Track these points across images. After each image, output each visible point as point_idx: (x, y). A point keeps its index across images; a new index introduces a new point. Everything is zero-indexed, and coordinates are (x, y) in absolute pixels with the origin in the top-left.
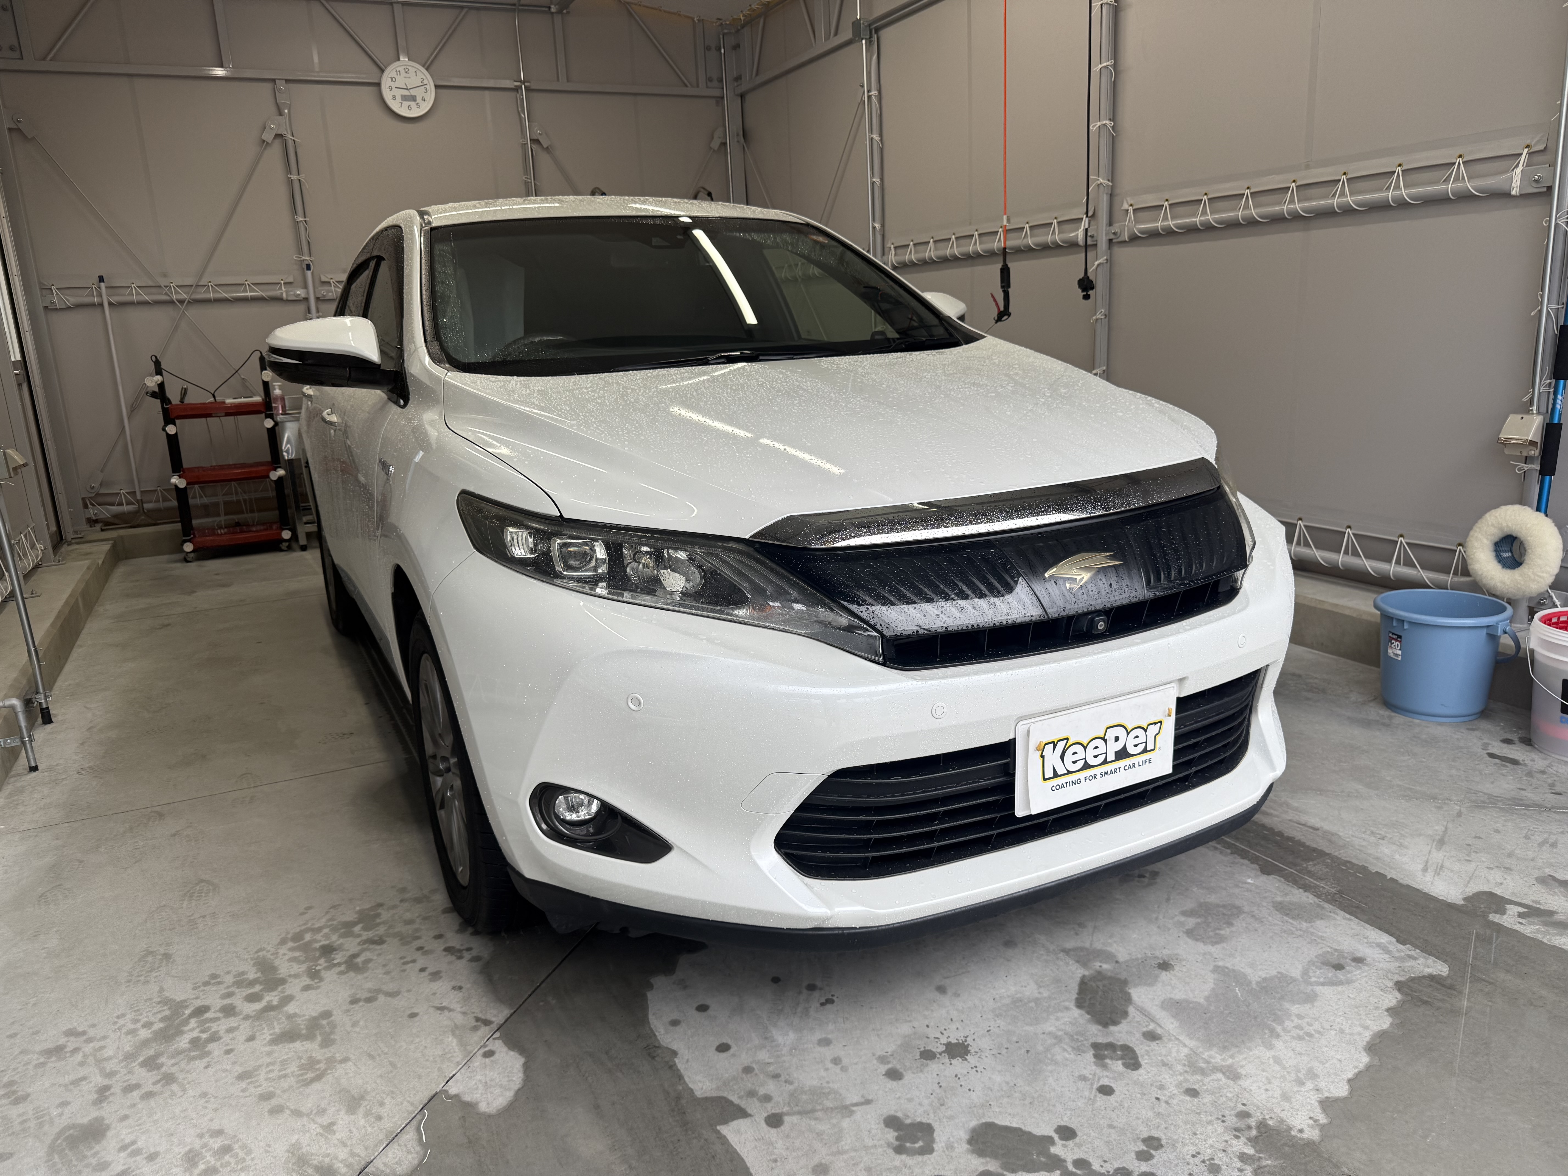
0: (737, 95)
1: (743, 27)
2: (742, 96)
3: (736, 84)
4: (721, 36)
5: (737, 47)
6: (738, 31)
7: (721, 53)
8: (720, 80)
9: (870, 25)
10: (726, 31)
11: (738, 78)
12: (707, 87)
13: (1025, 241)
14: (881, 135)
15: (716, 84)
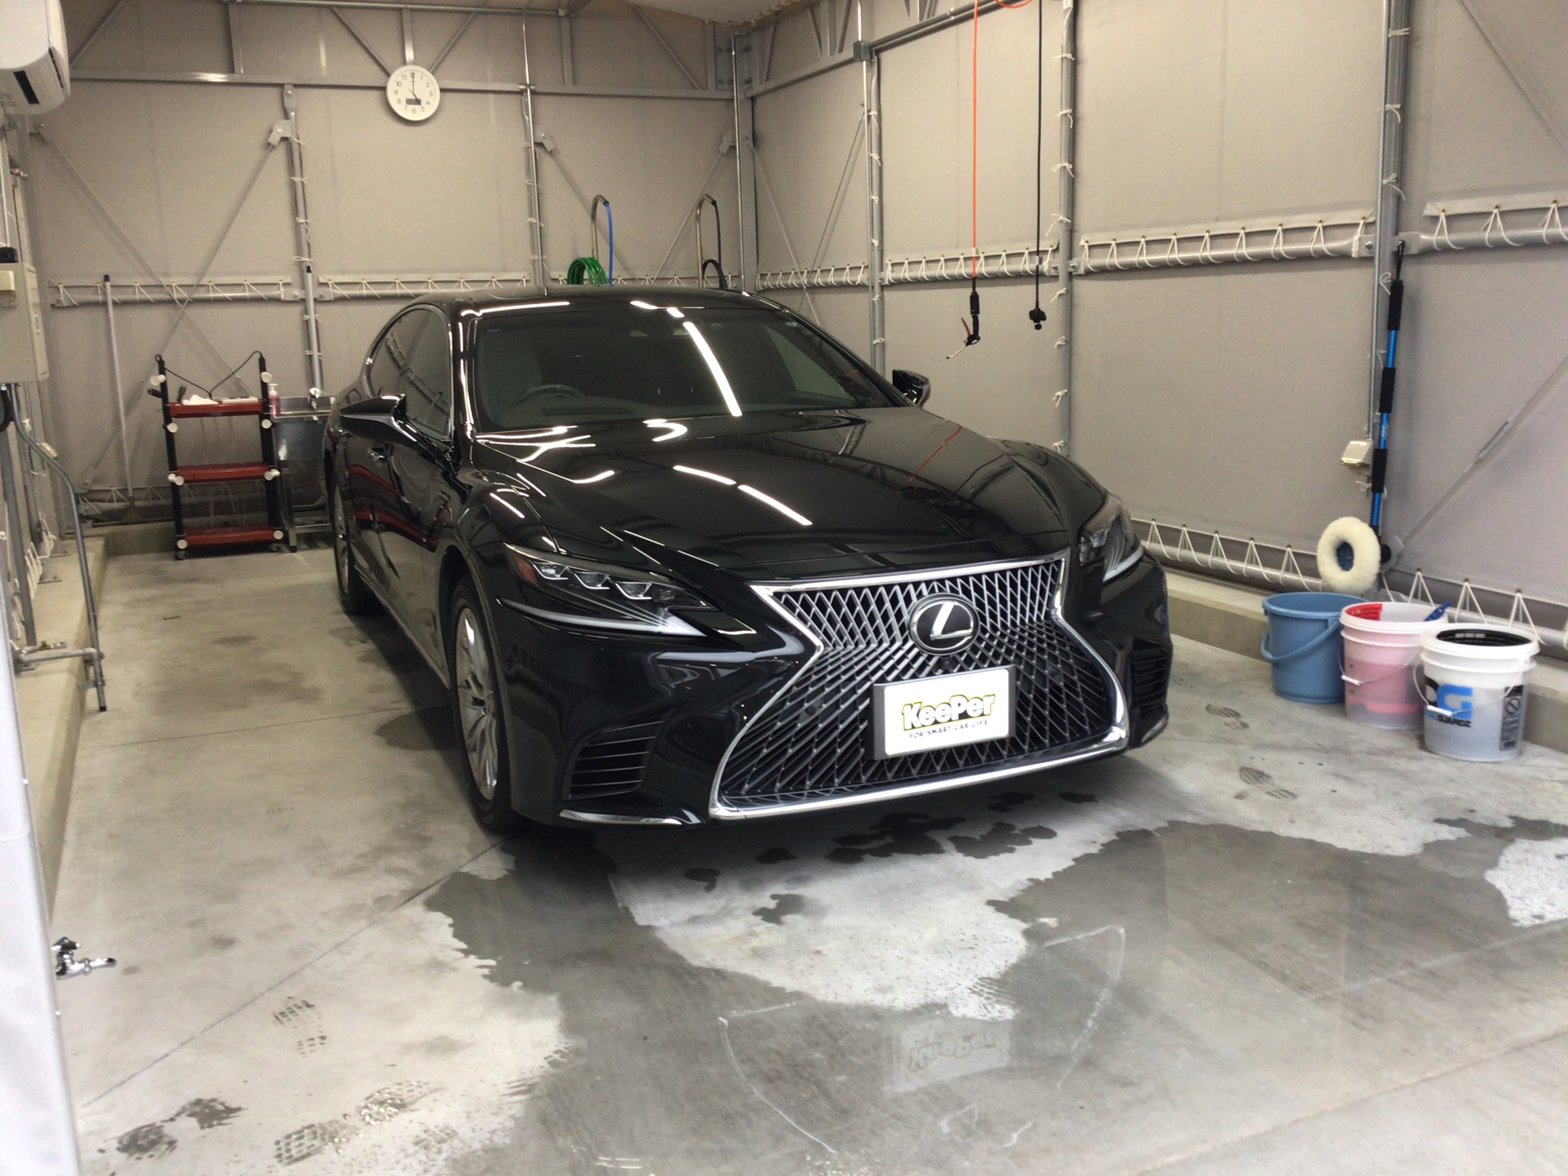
0: (748, 98)
1: (753, 31)
2: (753, 100)
3: (746, 87)
4: (732, 38)
5: (747, 50)
6: (749, 34)
7: (732, 55)
8: (731, 83)
9: (871, 47)
10: (737, 33)
11: (749, 82)
13: (1000, 268)
14: (880, 154)
15: (726, 86)
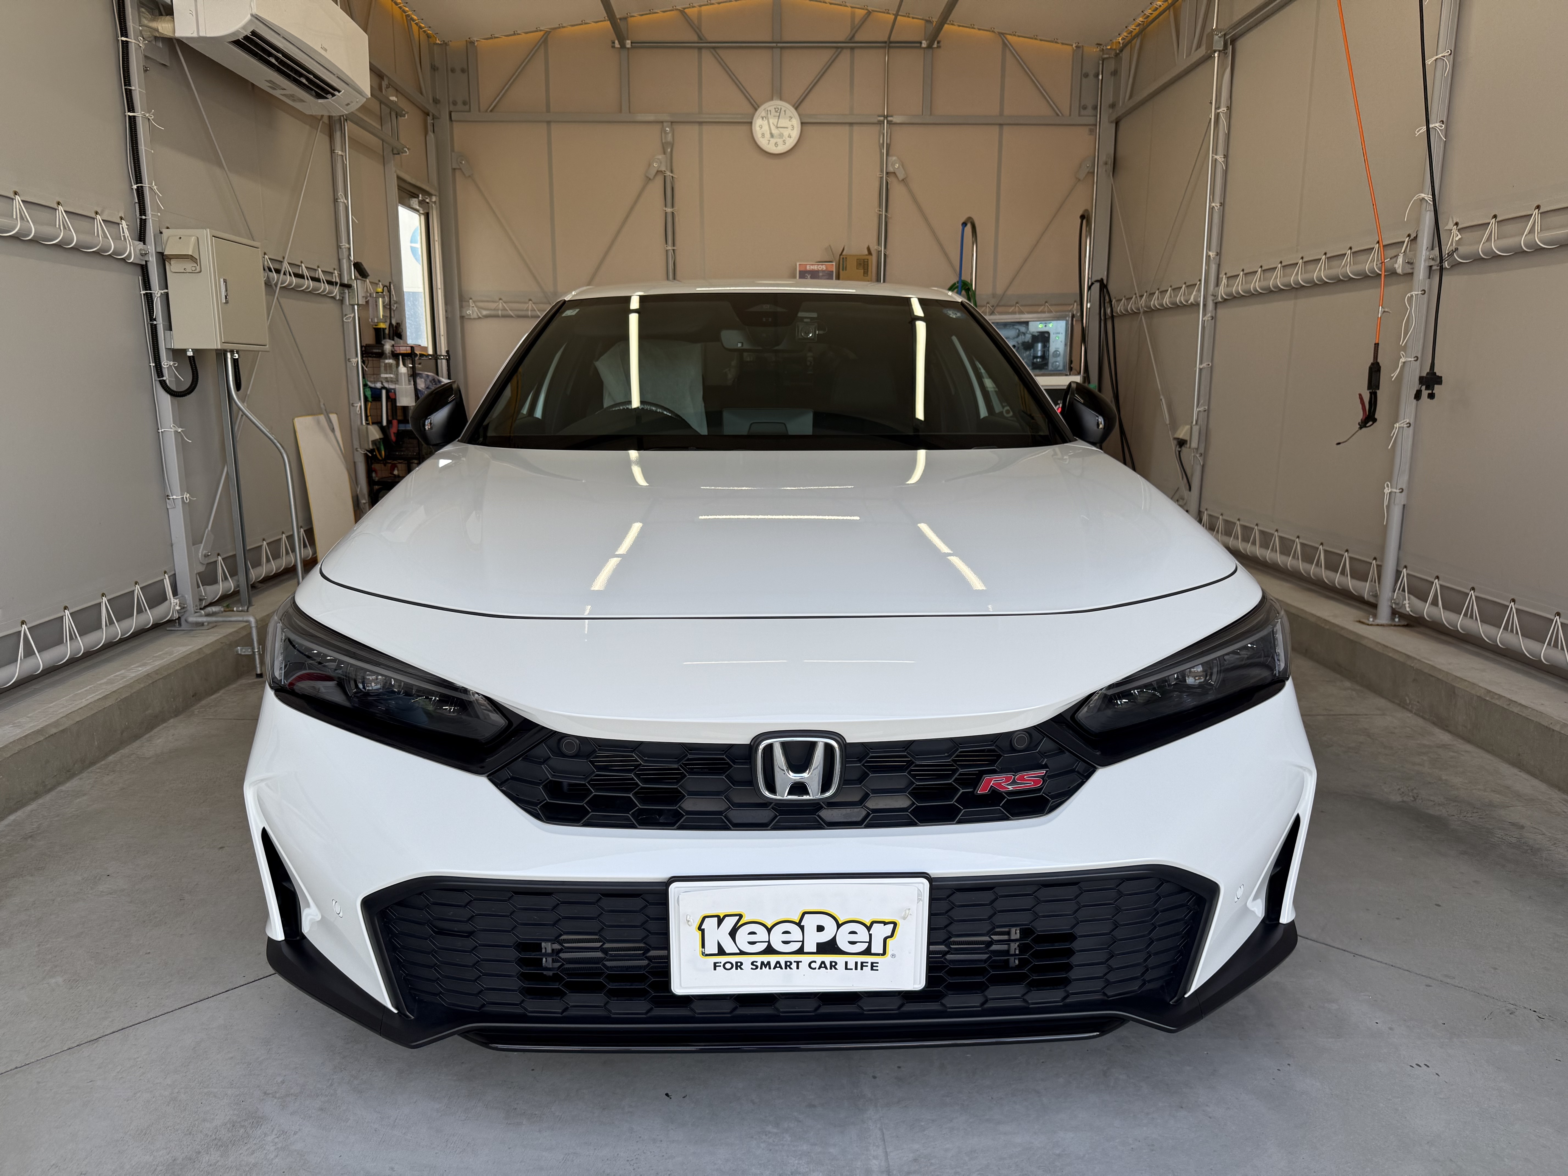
0: (1112, 122)
1: (1121, 50)
2: (1117, 123)
3: (1111, 111)
4: (1101, 62)
5: (1115, 73)
6: (1117, 55)
7: (1098, 79)
8: (1095, 108)
9: (1225, 35)
10: (1105, 56)
11: (1113, 106)
12: (1079, 115)
13: (1344, 270)
14: (1226, 156)
15: (1090, 111)
